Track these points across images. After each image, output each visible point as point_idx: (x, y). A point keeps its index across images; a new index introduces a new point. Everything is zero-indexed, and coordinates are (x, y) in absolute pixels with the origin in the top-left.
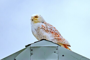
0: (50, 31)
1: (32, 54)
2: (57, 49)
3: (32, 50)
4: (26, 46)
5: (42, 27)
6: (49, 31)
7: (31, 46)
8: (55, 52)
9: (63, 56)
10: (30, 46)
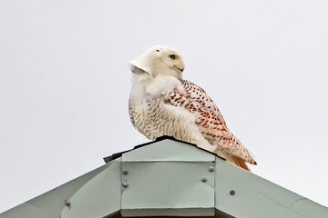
0: (200, 110)
1: (126, 187)
2: (212, 171)
3: (126, 173)
4: (107, 160)
5: (173, 94)
6: (195, 109)
7: (123, 160)
8: (204, 181)
9: (232, 193)
10: (118, 159)
